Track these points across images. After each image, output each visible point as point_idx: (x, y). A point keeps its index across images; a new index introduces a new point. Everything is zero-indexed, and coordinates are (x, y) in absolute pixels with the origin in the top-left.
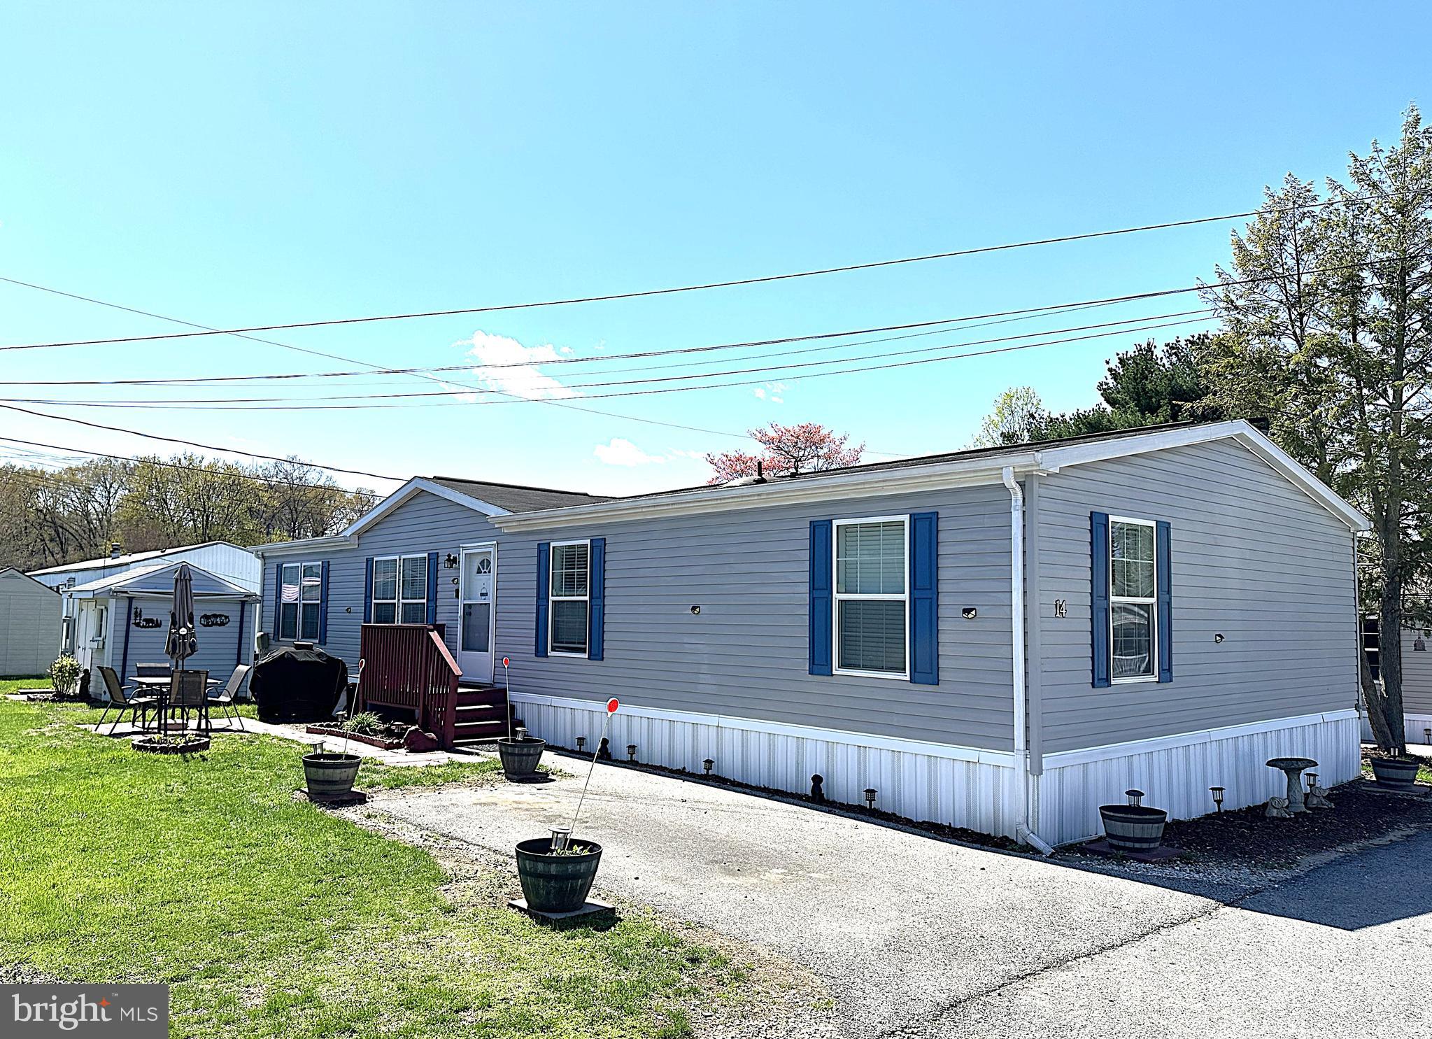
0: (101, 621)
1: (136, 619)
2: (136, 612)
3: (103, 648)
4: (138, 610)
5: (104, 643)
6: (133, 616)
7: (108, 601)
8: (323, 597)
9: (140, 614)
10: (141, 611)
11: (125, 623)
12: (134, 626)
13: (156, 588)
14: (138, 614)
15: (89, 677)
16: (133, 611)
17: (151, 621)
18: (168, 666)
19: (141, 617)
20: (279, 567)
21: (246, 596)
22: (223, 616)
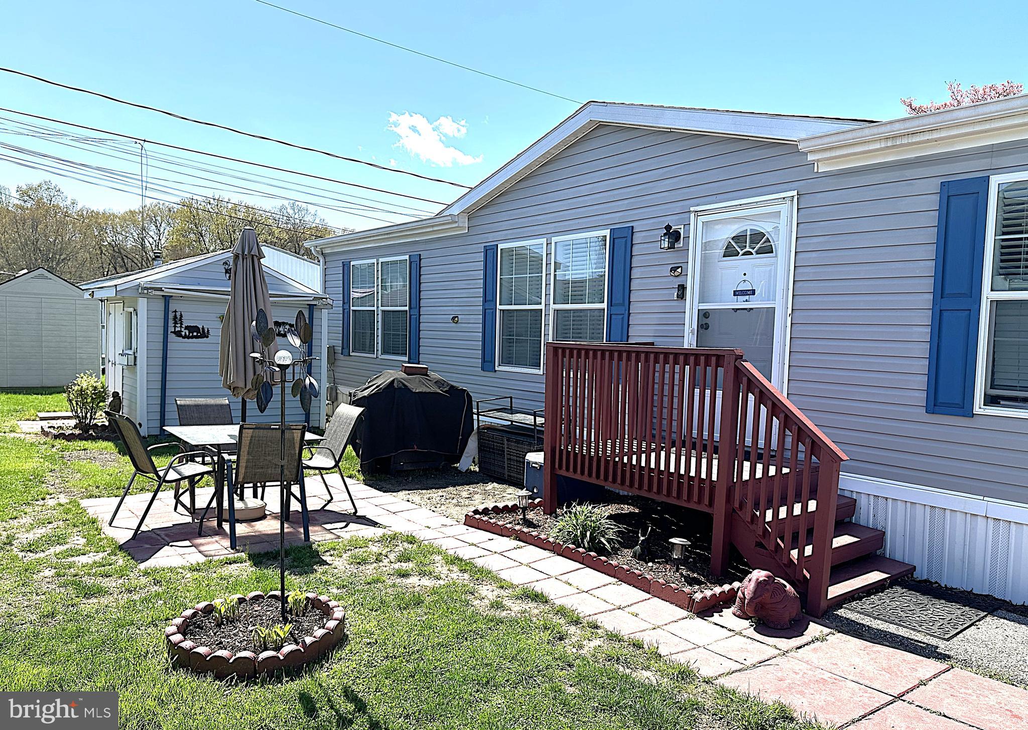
0: (131, 330)
1: (175, 327)
2: (175, 317)
3: (135, 364)
4: (178, 314)
5: (135, 358)
6: (171, 323)
7: (136, 302)
8: (413, 302)
9: (181, 320)
10: (181, 316)
11: (161, 331)
12: (173, 335)
13: (199, 284)
14: (178, 320)
15: (121, 403)
16: (171, 316)
17: (196, 329)
18: (227, 402)
19: (181, 324)
20: (346, 266)
21: (315, 299)
22: (287, 324)
